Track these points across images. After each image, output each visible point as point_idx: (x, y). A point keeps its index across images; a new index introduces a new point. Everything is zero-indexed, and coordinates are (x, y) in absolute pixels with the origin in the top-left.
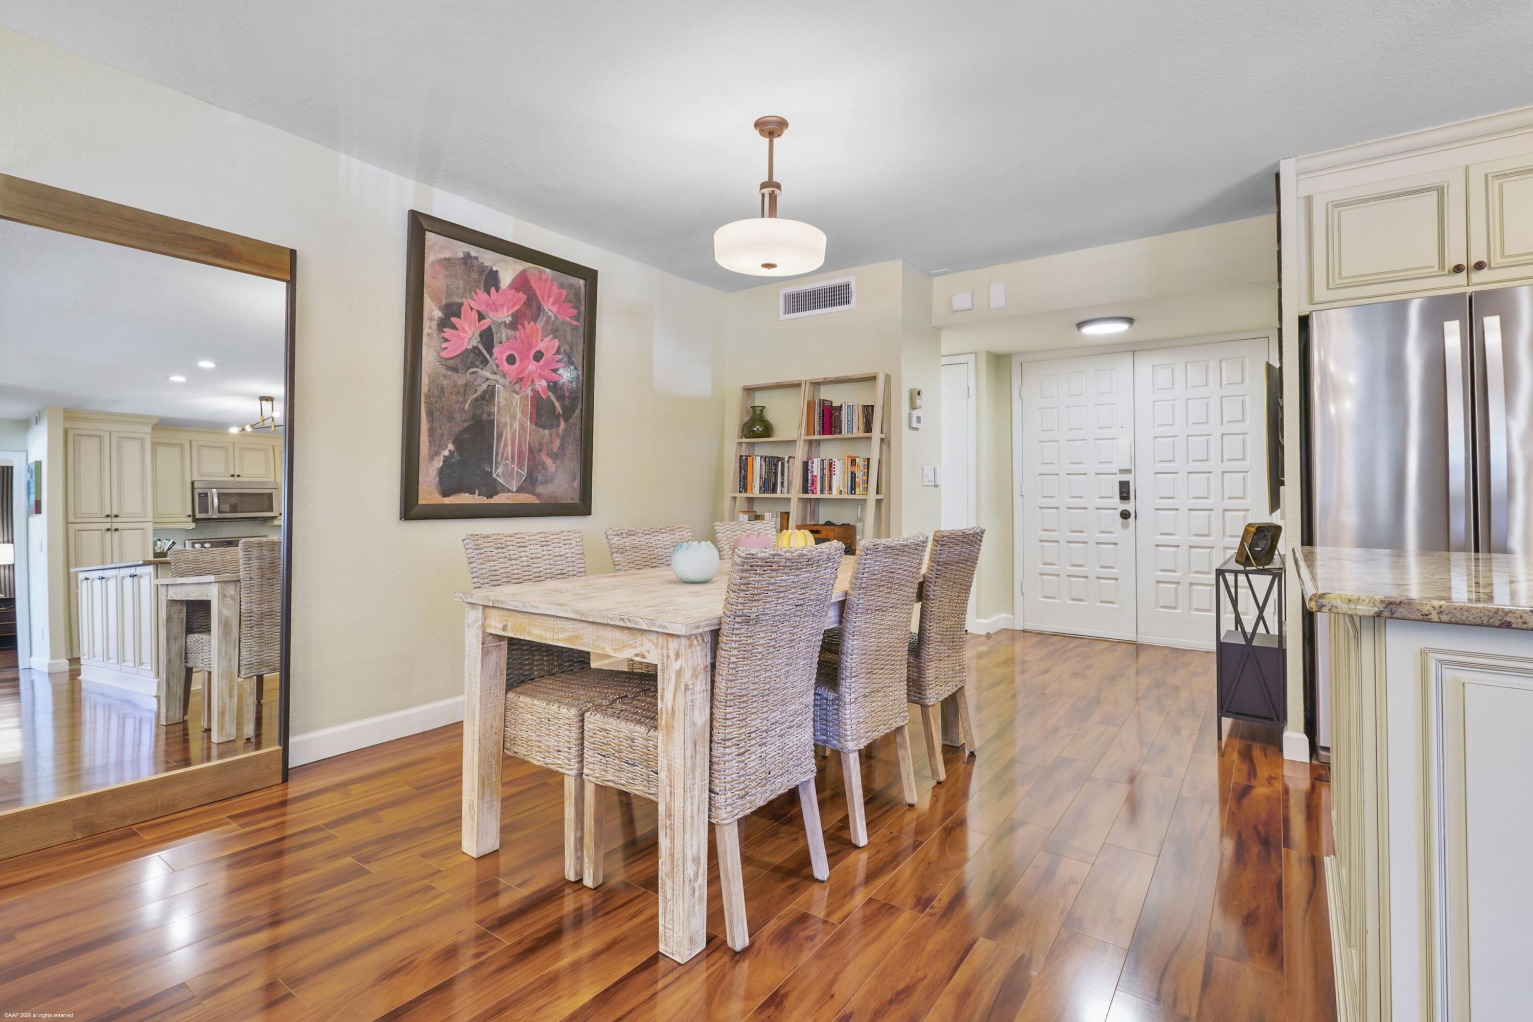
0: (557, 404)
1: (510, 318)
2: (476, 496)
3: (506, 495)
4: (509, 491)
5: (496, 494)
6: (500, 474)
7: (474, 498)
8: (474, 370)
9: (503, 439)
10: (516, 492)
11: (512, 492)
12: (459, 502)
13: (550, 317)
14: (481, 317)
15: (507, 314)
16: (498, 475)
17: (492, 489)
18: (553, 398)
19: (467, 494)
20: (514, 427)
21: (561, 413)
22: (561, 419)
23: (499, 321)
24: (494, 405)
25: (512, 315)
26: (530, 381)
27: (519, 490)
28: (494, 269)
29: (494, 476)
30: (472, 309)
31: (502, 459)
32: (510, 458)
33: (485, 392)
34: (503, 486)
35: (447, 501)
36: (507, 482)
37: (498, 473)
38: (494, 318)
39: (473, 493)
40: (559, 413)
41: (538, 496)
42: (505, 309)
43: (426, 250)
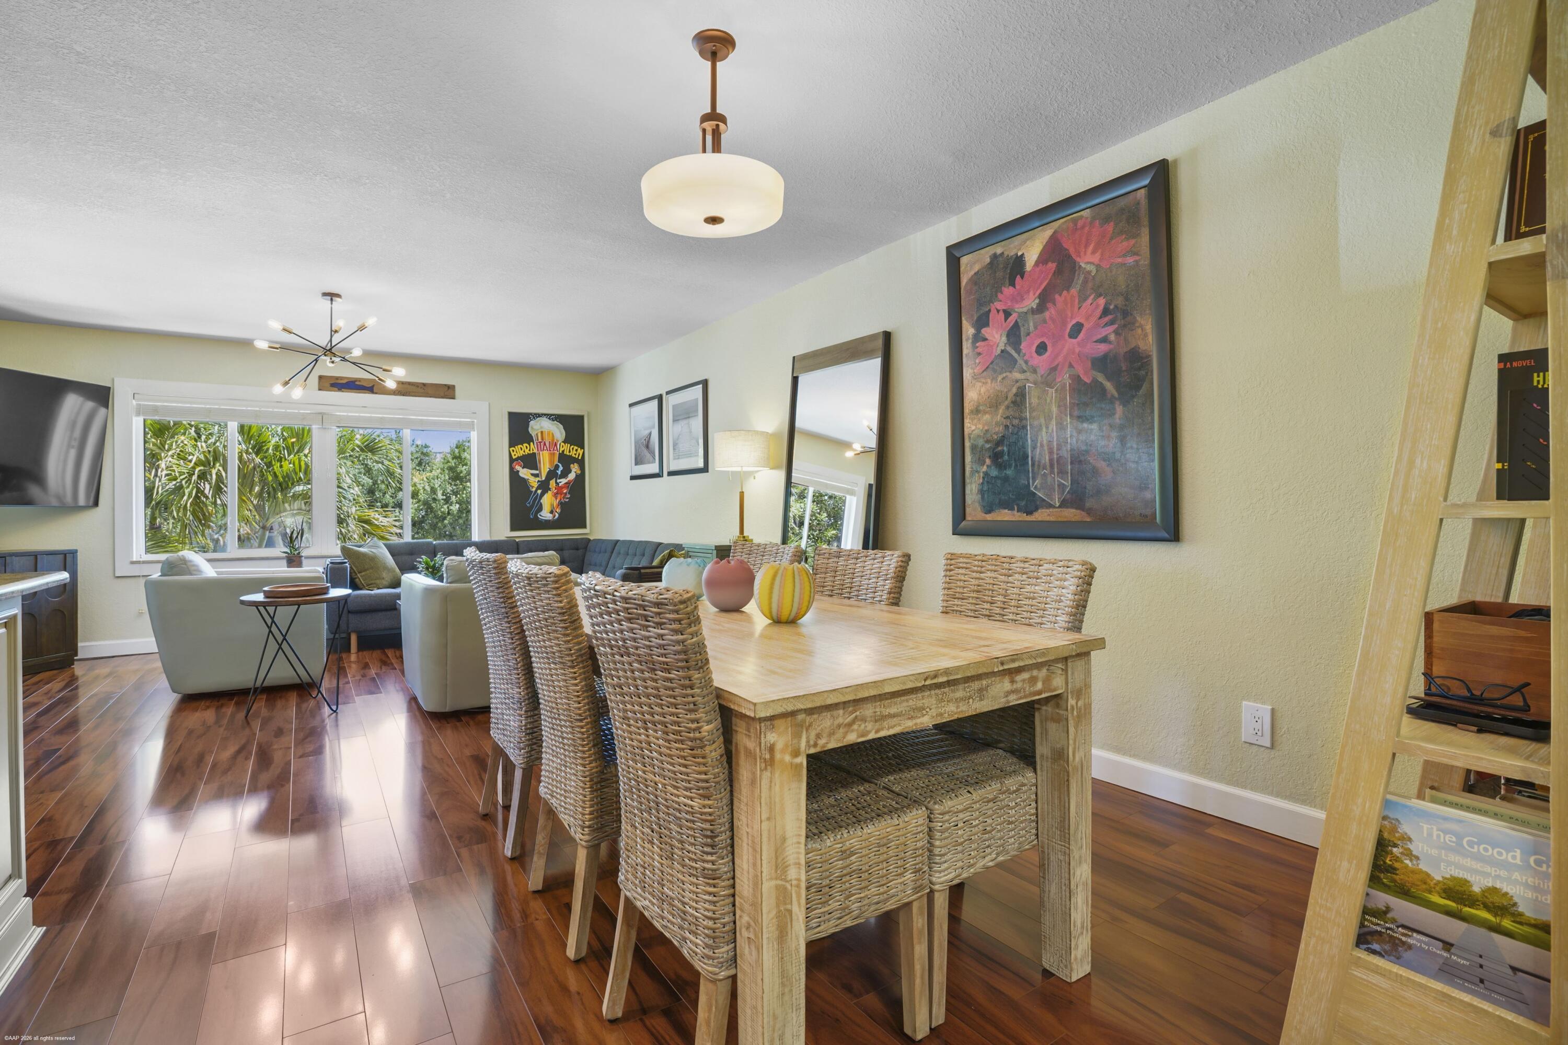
0: (1108, 385)
1: (1037, 301)
2: (1015, 512)
3: (1048, 511)
4: (1051, 506)
5: (1036, 509)
6: (1039, 486)
7: (1014, 515)
8: (1004, 375)
9: (1039, 443)
10: (1060, 507)
11: (1054, 507)
12: (999, 519)
13: (1089, 272)
14: (1007, 314)
15: (1034, 297)
16: (1036, 488)
17: (1031, 503)
18: (1101, 378)
19: (1006, 511)
20: (1050, 428)
21: (1116, 394)
22: (1117, 403)
23: (1025, 310)
24: (1026, 408)
25: (1039, 297)
26: (1067, 364)
27: (1064, 504)
28: (1020, 254)
29: (1032, 489)
30: (998, 311)
31: (1039, 469)
32: (1048, 467)
33: (1016, 395)
34: (1044, 500)
35: (989, 517)
36: (1047, 495)
37: (1036, 485)
38: (1021, 310)
39: (1012, 509)
40: (1113, 396)
41: (1089, 512)
42: (1031, 293)
43: (962, 276)
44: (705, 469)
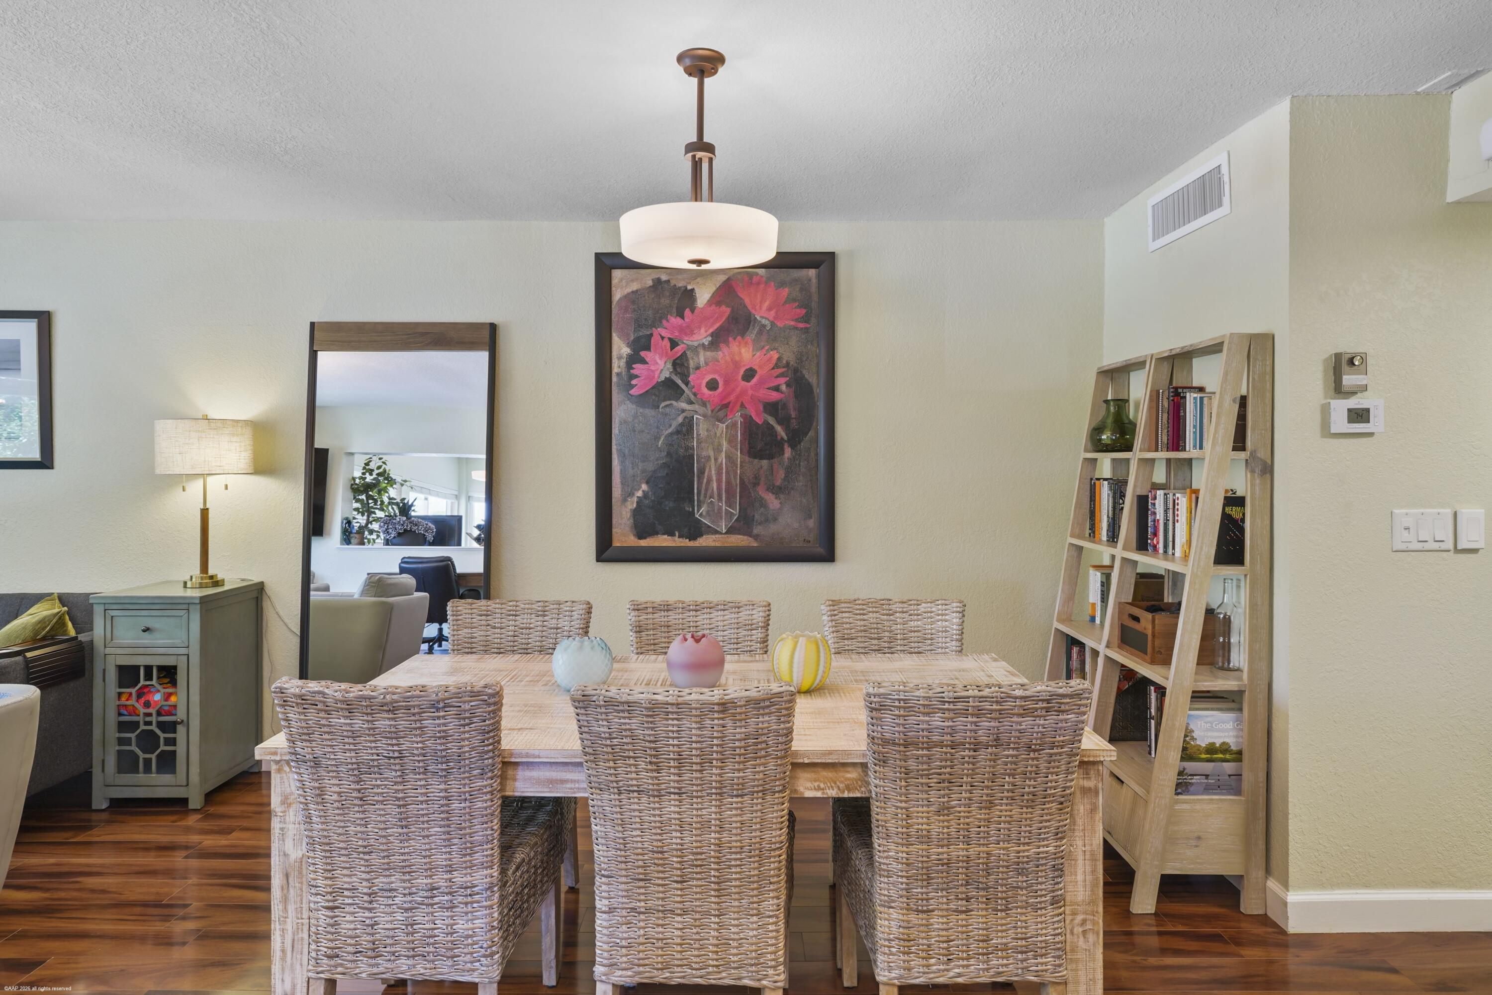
0: (778, 428)
1: (710, 339)
2: (676, 538)
3: (713, 536)
4: (716, 532)
5: (701, 535)
6: (704, 513)
7: (674, 541)
8: (668, 403)
9: (706, 474)
10: (726, 533)
11: (721, 533)
12: (657, 544)
13: (764, 326)
14: (674, 344)
15: (705, 335)
16: (701, 515)
17: (695, 530)
18: (772, 421)
19: (666, 536)
20: (720, 460)
21: (785, 438)
22: (786, 446)
23: (696, 344)
24: (693, 438)
25: (712, 335)
26: (739, 404)
27: (730, 531)
28: (689, 287)
29: (697, 516)
30: (663, 338)
31: (705, 497)
32: (716, 496)
33: (681, 425)
34: (709, 527)
35: (643, 543)
36: (713, 522)
37: (701, 513)
38: (690, 343)
39: (672, 534)
40: (782, 439)
41: (756, 537)
42: (703, 330)
43: (613, 289)
44: (46, 462)
